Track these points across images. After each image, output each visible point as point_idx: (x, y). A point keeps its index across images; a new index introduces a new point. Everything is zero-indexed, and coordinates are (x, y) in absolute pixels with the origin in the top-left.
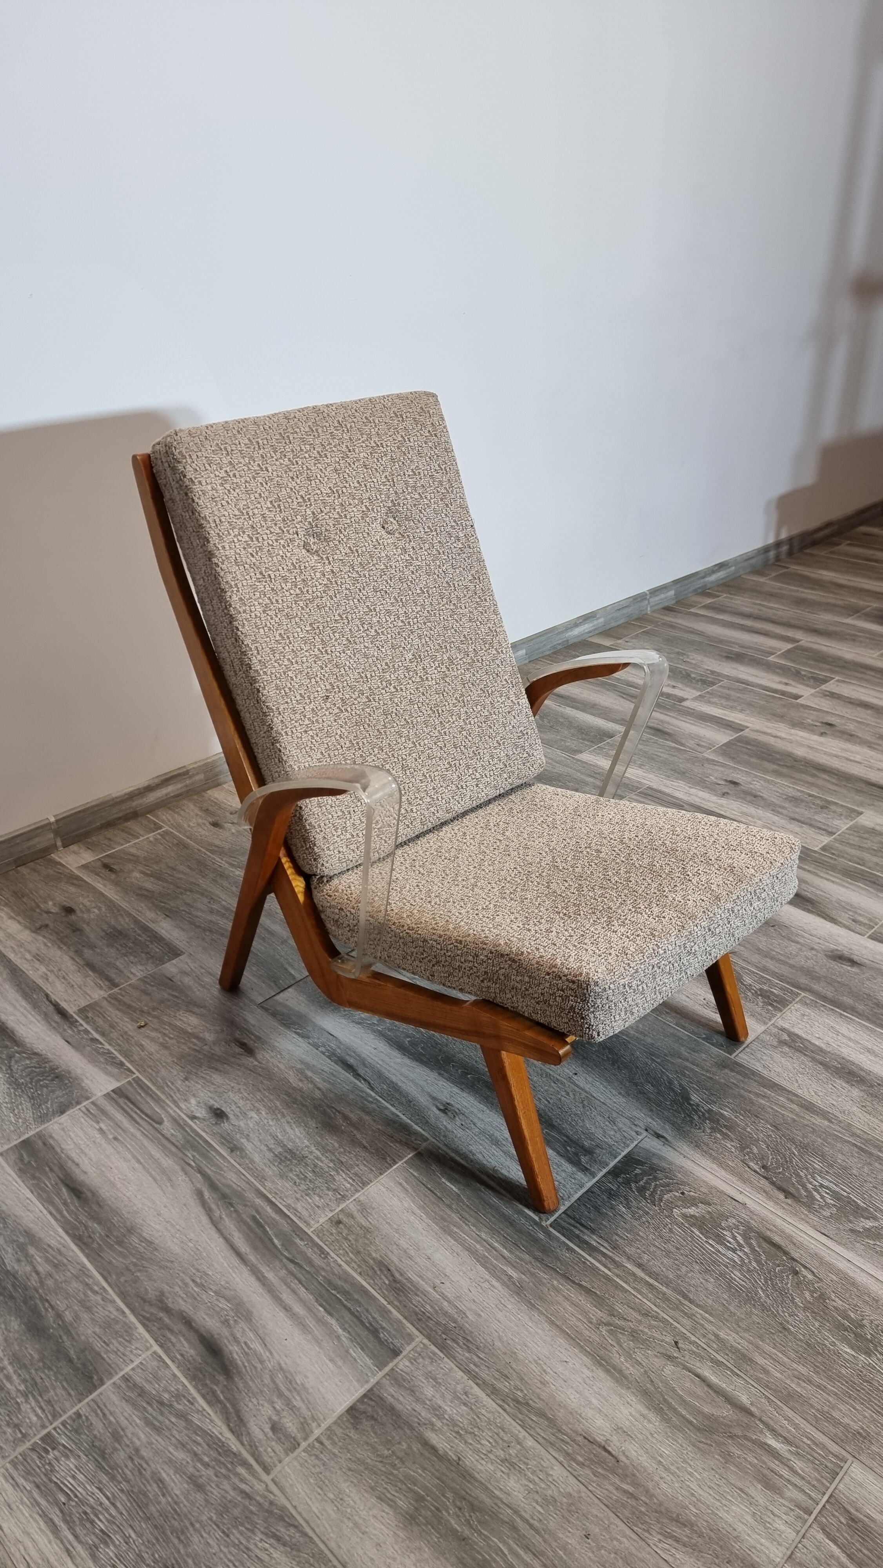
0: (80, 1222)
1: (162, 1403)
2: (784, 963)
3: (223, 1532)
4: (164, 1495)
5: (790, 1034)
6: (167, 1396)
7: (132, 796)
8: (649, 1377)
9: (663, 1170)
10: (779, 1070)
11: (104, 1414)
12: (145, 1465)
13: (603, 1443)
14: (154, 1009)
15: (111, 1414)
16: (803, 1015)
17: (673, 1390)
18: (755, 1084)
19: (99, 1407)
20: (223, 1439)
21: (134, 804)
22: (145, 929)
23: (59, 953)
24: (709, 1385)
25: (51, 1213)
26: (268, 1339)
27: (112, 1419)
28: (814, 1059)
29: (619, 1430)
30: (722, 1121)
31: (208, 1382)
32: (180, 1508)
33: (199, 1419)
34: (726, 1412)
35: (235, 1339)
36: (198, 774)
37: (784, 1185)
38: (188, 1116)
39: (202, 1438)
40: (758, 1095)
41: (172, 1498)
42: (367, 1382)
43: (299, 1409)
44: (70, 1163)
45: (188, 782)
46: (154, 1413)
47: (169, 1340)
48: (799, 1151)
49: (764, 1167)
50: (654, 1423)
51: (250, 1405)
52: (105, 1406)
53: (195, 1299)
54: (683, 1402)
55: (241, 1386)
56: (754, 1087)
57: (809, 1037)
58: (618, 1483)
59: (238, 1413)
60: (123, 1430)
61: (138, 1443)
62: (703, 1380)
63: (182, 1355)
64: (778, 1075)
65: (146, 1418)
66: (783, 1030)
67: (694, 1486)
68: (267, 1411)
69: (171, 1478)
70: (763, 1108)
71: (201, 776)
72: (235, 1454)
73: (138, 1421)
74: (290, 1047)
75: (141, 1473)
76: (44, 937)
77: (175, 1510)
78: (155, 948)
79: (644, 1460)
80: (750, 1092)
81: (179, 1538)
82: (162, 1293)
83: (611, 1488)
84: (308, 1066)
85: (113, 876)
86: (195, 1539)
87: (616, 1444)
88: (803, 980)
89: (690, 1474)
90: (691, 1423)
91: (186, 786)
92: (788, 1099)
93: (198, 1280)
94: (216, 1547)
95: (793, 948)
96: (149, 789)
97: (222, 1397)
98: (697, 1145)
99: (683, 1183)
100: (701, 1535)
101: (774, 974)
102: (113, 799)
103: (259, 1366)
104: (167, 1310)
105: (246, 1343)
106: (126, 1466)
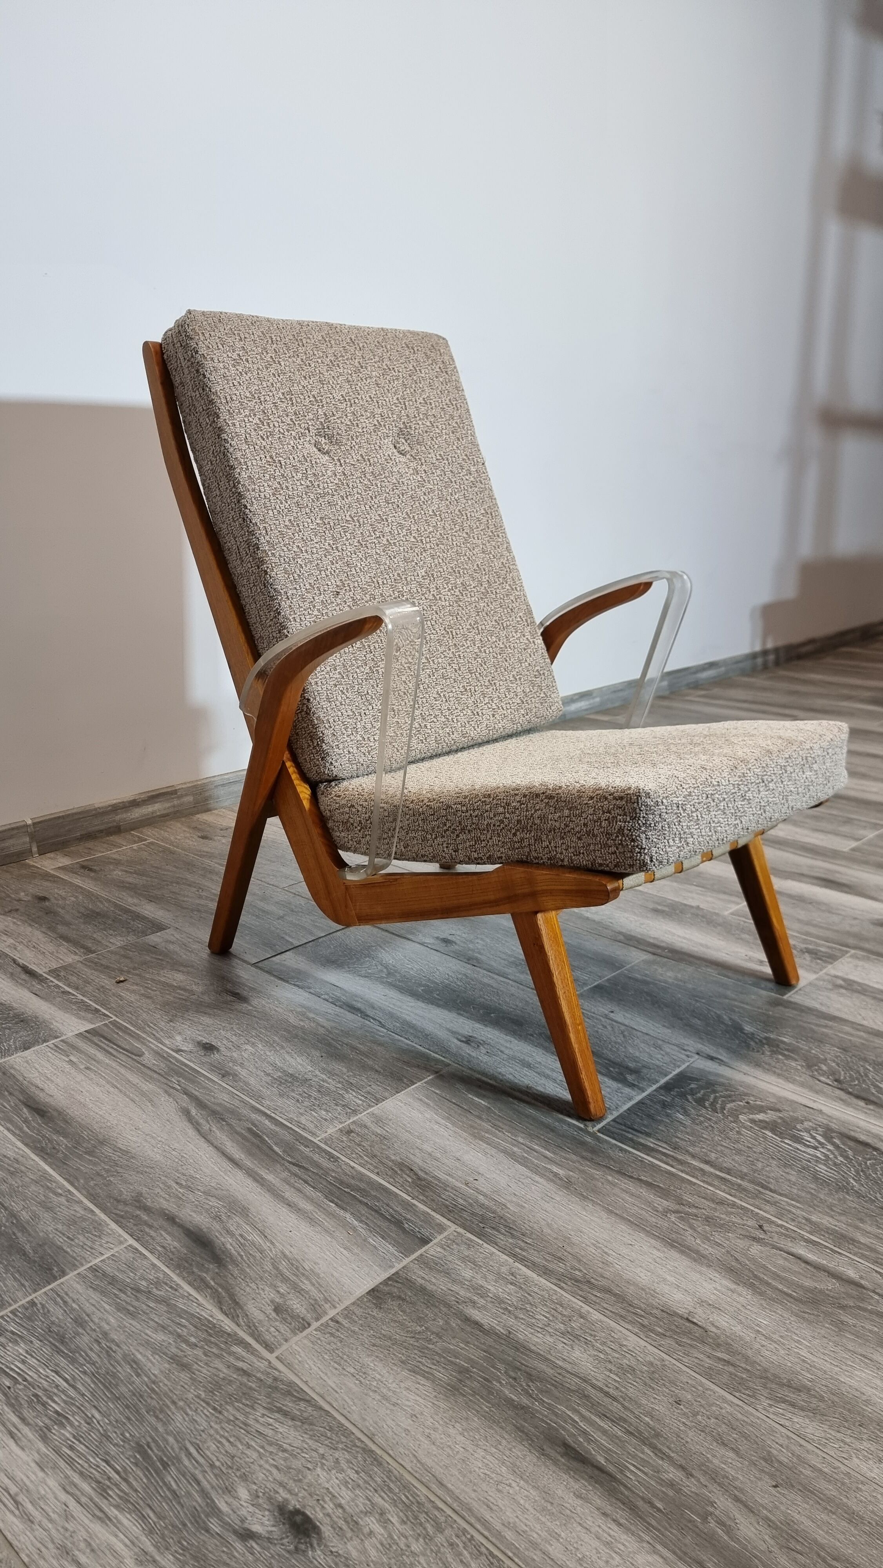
0: (44, 1136)
1: (138, 1290)
2: (828, 929)
3: (215, 1409)
4: (138, 1375)
5: (844, 980)
6: (144, 1283)
7: (116, 808)
8: (732, 1256)
9: (722, 1084)
10: (839, 1006)
11: (65, 1302)
12: (114, 1347)
13: (686, 1316)
14: (134, 969)
15: (74, 1301)
16: (857, 966)
17: (764, 1267)
18: (814, 1017)
19: (59, 1295)
20: (215, 1321)
21: (118, 818)
22: (127, 911)
23: (30, 929)
24: (807, 1262)
25: (8, 1129)
26: (267, 1231)
27: (74, 1306)
28: (875, 998)
29: (702, 1302)
30: (782, 1046)
31: (195, 1270)
32: (159, 1387)
33: (185, 1304)
34: (830, 1285)
35: (228, 1232)
36: (186, 795)
37: (863, 1094)
38: (172, 1050)
39: (187, 1320)
40: (817, 1025)
41: (149, 1377)
42: (391, 1267)
43: (307, 1293)
44: (33, 1089)
45: (176, 802)
46: (128, 1299)
47: (148, 1234)
48: (874, 1068)
49: (836, 1081)
50: (745, 1296)
51: (248, 1289)
52: (67, 1294)
53: (180, 1198)
54: (776, 1276)
55: (236, 1272)
56: (812, 1019)
57: (866, 982)
58: (710, 1351)
59: (232, 1296)
60: (88, 1315)
61: (107, 1327)
62: (799, 1258)
63: (163, 1247)
64: (838, 1010)
65: (118, 1304)
66: (837, 977)
67: (804, 1353)
68: (269, 1294)
69: (148, 1359)
70: (827, 1035)
71: (190, 798)
72: (229, 1334)
73: (107, 1307)
74: (289, 995)
75: (109, 1356)
76: (14, 918)
77: (153, 1390)
78: (139, 925)
79: (738, 1329)
80: (809, 1023)
81: (157, 1417)
82: (140, 1194)
83: (701, 1356)
84: (309, 1009)
85: (92, 874)
86: (179, 1417)
87: (700, 1316)
88: (851, 941)
89: (798, 1342)
90: (790, 1296)
91: (174, 806)
92: (853, 1028)
93: (184, 1183)
94: (205, 1424)
95: (835, 919)
96: (135, 803)
97: (213, 1283)
98: (758, 1065)
99: (746, 1095)
100: (822, 1399)
101: (818, 937)
102: (96, 809)
103: (258, 1255)
104: (146, 1209)
105: (241, 1235)
106: (91, 1349)
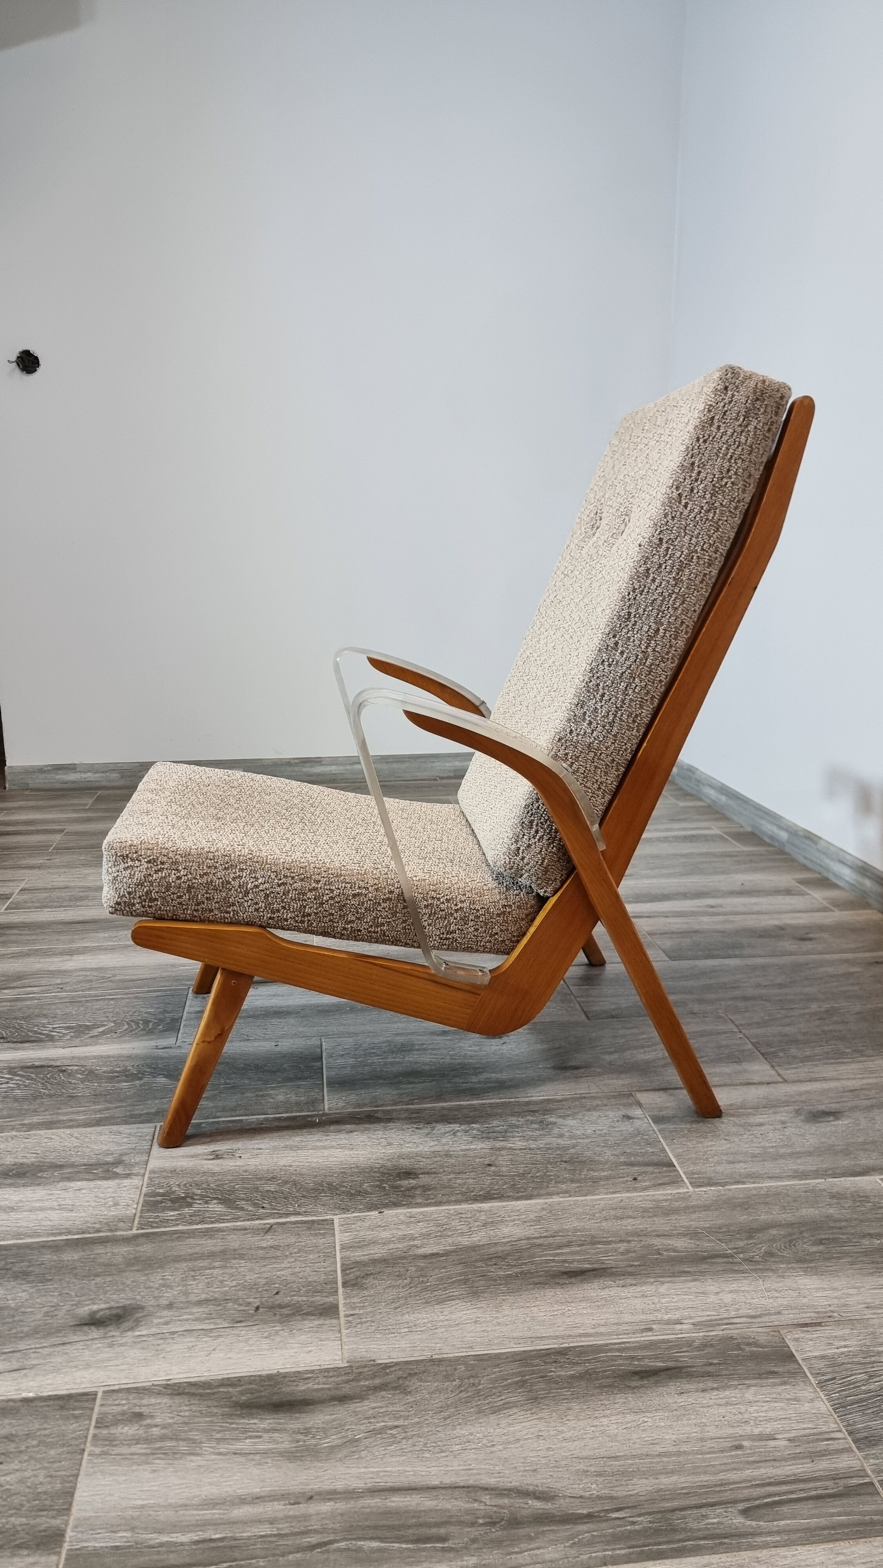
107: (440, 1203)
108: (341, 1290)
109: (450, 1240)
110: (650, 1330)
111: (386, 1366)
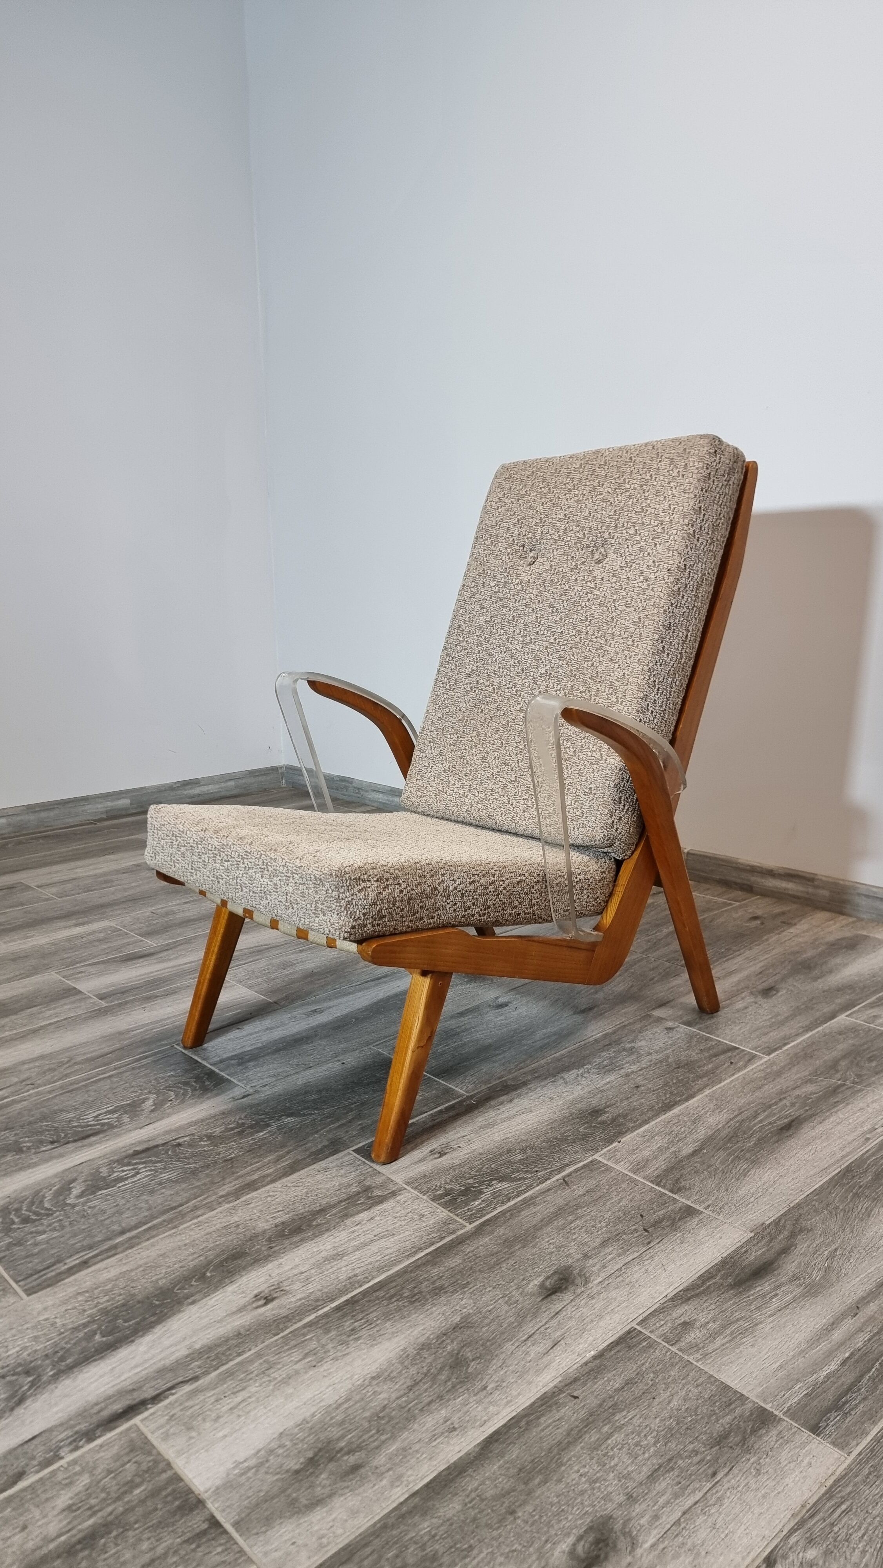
107: (646, 1122)
108: (676, 1196)
109: (690, 1139)
110: (868, 1139)
111: (777, 1222)
